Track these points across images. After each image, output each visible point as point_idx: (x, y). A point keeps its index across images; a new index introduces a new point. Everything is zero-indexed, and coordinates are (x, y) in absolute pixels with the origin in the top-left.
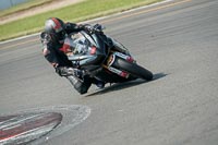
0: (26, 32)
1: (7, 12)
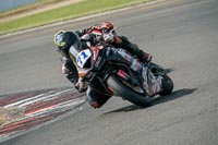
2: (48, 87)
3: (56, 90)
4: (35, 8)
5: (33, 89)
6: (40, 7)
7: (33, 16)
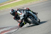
0: (11, 7)
1: (6, 2)
2: (7, 26)
3: (9, 27)
4: (3, 4)
5: (3, 27)
6: (5, 4)
7: (3, 6)
